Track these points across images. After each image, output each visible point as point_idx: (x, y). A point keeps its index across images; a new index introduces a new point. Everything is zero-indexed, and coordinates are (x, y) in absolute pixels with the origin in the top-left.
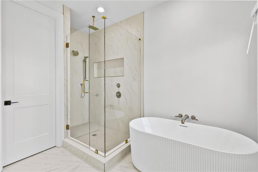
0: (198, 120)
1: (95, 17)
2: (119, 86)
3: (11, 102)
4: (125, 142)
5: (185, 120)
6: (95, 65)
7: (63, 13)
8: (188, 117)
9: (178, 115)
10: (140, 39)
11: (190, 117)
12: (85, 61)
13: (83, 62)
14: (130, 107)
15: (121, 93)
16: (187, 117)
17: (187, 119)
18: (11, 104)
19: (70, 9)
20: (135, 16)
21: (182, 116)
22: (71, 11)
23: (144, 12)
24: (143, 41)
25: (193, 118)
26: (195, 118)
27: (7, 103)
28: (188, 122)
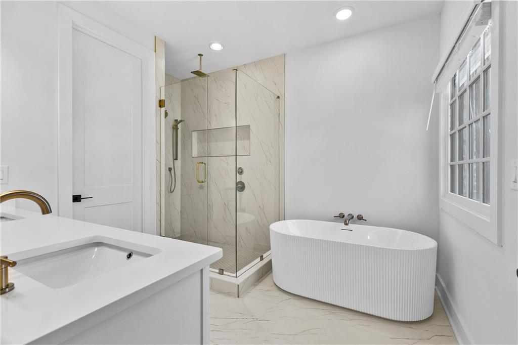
0: (366, 220)
1: (202, 55)
2: (242, 172)
3: (82, 197)
4: (259, 258)
5: (349, 220)
6: (195, 135)
7: (154, 50)
8: (353, 217)
9: (338, 215)
10: (278, 97)
11: (355, 216)
12: (175, 128)
13: (172, 129)
14: (262, 206)
15: (245, 183)
16: (351, 217)
17: (351, 220)
18: (82, 200)
19: (165, 42)
20: (271, 58)
21: (344, 216)
22: (167, 46)
23: (285, 54)
24: (283, 101)
25: (360, 218)
26: (362, 217)
27: (77, 199)
28: (353, 224)
